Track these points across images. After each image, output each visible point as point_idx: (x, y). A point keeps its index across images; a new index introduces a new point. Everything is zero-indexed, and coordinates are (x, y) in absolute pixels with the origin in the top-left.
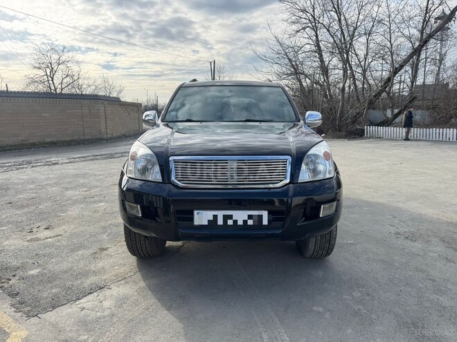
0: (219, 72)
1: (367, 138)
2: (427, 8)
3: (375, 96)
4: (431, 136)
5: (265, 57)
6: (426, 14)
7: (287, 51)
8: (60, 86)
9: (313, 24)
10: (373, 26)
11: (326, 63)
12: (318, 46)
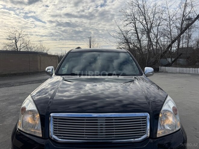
0: (93, 41)
1: (161, 72)
2: (183, 15)
3: (163, 53)
4: (190, 71)
5: (114, 35)
6: (183, 18)
7: (123, 33)
8: (19, 48)
9: (134, 21)
10: (160, 22)
11: (140, 38)
12: (136, 31)
